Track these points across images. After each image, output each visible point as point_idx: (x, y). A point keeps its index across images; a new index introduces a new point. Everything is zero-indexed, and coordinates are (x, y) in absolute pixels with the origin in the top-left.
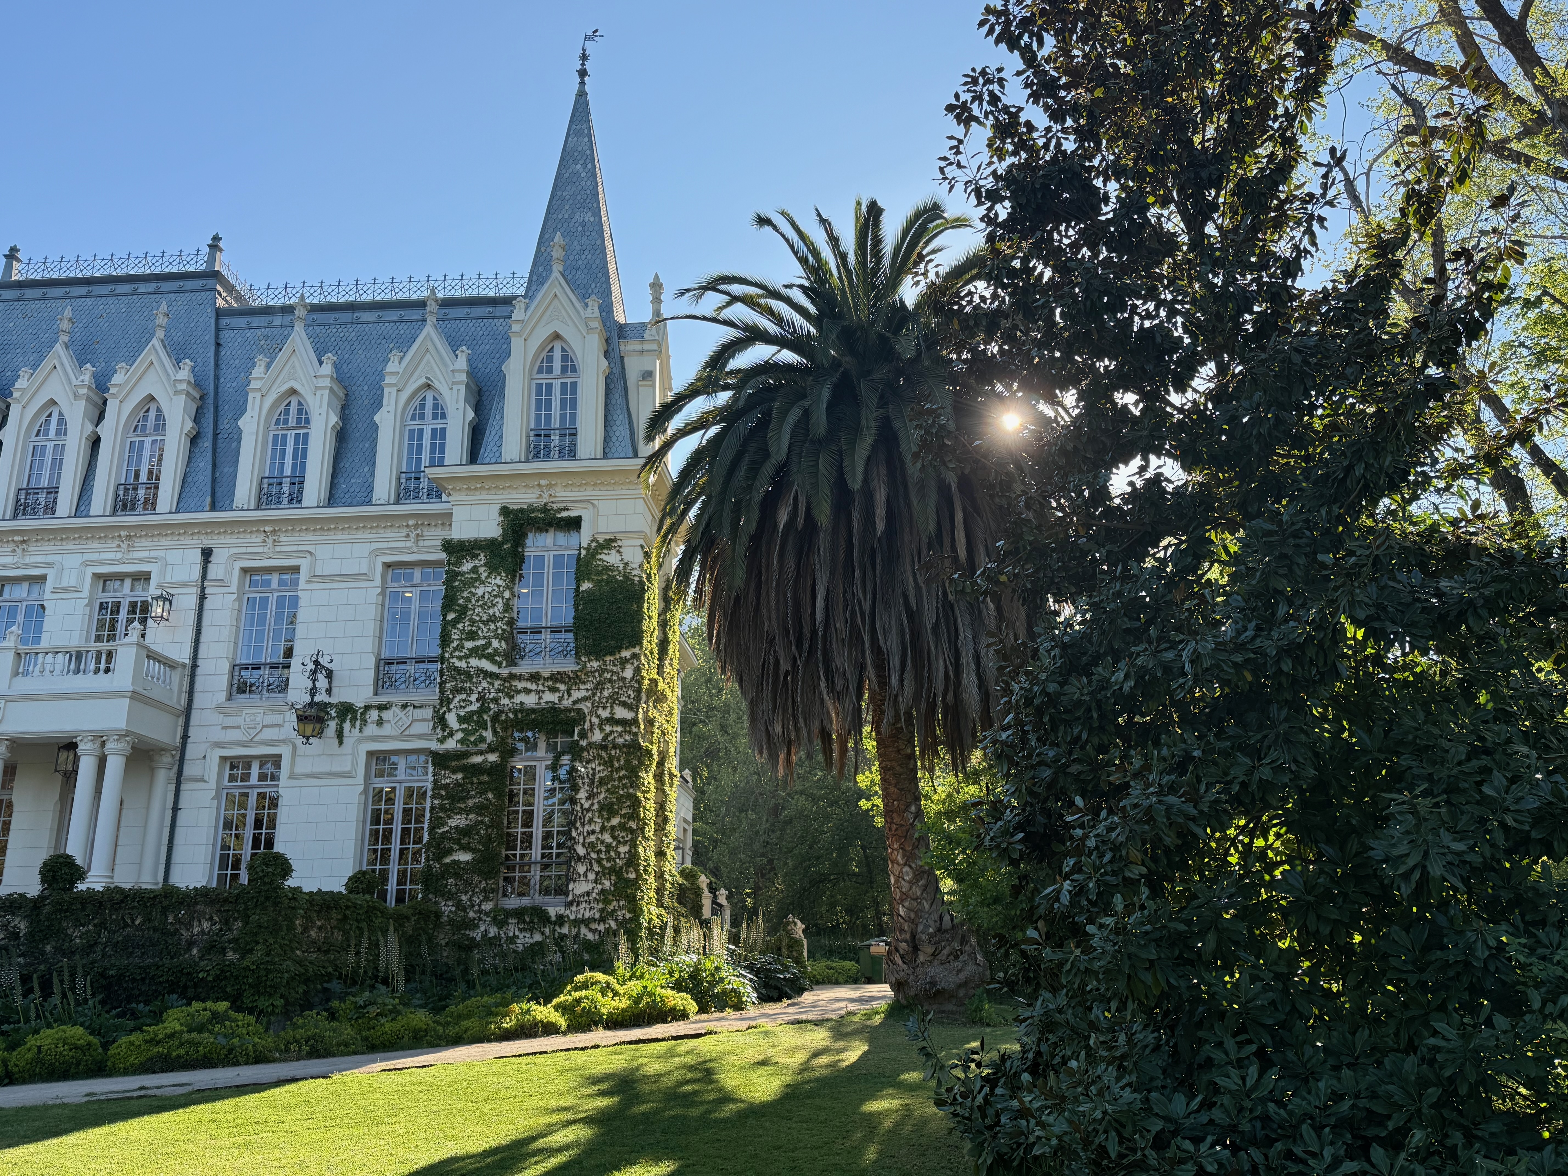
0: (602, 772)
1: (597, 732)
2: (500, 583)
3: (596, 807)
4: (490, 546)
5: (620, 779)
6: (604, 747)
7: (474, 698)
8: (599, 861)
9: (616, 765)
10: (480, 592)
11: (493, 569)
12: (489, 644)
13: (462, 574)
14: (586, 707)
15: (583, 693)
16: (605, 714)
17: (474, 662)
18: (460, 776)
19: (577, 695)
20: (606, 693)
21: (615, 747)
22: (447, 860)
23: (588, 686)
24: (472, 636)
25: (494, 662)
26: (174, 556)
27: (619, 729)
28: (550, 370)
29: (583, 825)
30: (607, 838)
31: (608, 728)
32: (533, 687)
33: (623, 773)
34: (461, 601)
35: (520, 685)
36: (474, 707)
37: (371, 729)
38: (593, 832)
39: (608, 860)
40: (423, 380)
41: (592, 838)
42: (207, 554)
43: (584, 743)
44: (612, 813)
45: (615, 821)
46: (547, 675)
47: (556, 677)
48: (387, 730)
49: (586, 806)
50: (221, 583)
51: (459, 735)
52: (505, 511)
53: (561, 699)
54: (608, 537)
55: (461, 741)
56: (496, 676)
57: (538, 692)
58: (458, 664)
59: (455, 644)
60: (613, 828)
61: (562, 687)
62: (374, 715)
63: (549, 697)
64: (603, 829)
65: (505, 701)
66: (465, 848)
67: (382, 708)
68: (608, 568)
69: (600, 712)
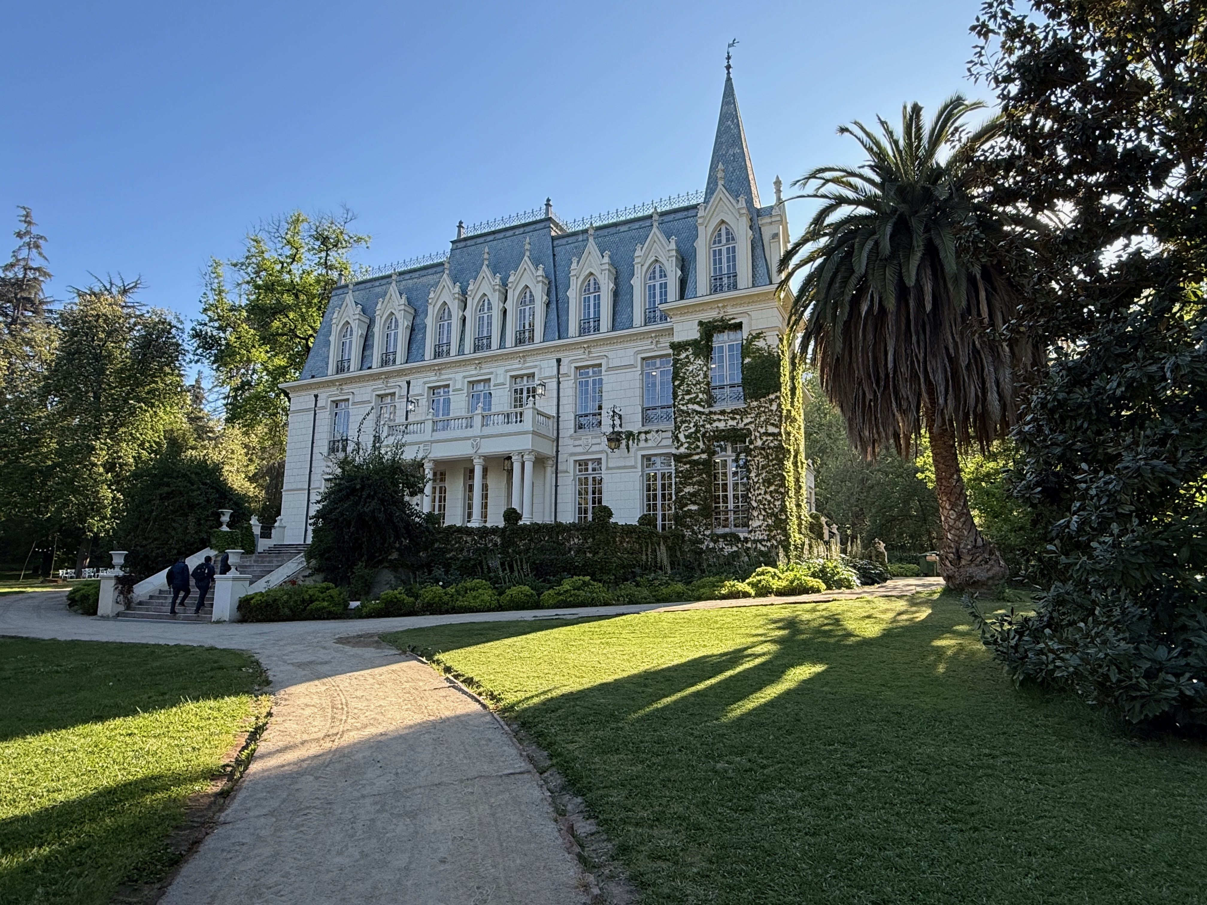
0: (763, 462)
1: (758, 440)
2: (700, 362)
3: (761, 481)
4: (694, 343)
5: (773, 465)
6: (763, 449)
7: (692, 425)
8: (765, 509)
9: (770, 458)
10: (690, 368)
11: (697, 355)
12: (697, 396)
13: (681, 360)
14: (752, 427)
15: (750, 420)
16: (762, 430)
17: (690, 406)
18: (688, 466)
19: (746, 421)
20: (762, 419)
21: (769, 448)
22: (685, 509)
23: (753, 415)
24: (688, 392)
25: (701, 406)
26: (544, 364)
27: (771, 438)
28: (720, 242)
29: (754, 490)
30: (768, 497)
31: (764, 438)
32: (722, 418)
33: (774, 462)
34: (681, 375)
35: (715, 417)
36: (693, 430)
37: (642, 444)
38: (760, 494)
39: (770, 509)
40: (654, 258)
41: (760, 497)
42: (559, 361)
43: (752, 447)
44: (770, 484)
45: (772, 488)
46: (729, 411)
47: (734, 412)
48: (650, 444)
49: (756, 480)
50: (566, 375)
51: (686, 445)
52: (701, 323)
53: (738, 423)
54: (758, 332)
55: (687, 448)
56: (703, 413)
57: (725, 420)
58: (682, 408)
59: (680, 397)
60: (771, 492)
61: (738, 417)
62: (643, 436)
63: (731, 423)
64: (766, 492)
65: (708, 426)
66: (694, 503)
67: (646, 433)
68: (759, 350)
69: (760, 429)
